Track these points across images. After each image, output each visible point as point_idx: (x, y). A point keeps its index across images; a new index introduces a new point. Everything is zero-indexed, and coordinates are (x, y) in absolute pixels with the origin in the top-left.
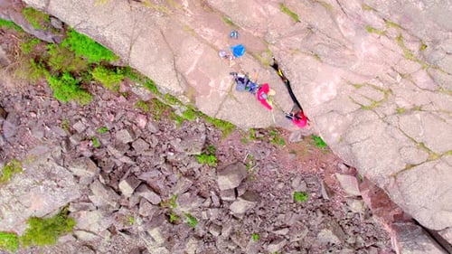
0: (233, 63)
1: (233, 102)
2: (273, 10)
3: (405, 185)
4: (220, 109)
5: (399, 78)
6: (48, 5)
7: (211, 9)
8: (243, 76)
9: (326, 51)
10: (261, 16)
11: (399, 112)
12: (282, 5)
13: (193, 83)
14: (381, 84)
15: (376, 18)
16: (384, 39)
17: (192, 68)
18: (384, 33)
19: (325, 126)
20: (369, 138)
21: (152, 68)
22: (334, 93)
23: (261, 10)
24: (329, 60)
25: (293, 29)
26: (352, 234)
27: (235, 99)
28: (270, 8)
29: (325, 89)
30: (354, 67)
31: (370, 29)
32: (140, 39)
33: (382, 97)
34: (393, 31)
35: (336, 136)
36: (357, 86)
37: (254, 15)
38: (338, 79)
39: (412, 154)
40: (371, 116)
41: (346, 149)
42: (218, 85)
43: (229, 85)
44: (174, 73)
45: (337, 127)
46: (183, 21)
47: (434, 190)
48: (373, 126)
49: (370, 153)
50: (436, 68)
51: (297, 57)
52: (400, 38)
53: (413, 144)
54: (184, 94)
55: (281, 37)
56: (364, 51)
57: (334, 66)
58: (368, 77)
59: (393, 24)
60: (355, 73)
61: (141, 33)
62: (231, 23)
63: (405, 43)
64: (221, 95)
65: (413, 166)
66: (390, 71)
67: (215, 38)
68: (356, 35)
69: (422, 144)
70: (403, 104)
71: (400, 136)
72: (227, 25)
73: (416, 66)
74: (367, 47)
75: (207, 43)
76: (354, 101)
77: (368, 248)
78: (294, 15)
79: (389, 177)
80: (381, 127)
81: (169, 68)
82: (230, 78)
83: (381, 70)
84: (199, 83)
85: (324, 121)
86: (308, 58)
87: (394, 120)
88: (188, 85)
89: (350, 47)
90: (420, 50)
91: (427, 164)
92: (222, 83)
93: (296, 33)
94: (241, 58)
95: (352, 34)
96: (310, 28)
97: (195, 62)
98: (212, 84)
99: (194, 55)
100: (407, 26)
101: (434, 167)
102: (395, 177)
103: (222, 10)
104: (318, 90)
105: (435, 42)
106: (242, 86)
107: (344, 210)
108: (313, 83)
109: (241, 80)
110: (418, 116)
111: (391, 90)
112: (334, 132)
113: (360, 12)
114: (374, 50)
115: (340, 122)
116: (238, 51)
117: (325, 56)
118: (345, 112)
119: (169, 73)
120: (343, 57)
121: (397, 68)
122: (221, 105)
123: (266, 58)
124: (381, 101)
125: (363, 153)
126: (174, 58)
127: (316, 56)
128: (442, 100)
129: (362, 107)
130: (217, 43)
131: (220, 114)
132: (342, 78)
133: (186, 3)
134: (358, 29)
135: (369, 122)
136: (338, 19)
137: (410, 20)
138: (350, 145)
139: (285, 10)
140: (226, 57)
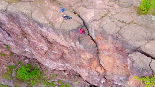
0: (62, 13)
1: (65, 23)
3: (121, 33)
4: (61, 26)
5: (110, 7)
6: (7, 8)
7: (53, 1)
8: (66, 15)
11: (113, 15)
13: (52, 21)
14: (106, 11)
17: (51, 17)
19: (93, 25)
20: (107, 24)
21: (39, 18)
22: (93, 15)
24: (89, 7)
27: (65, 22)
29: (90, 15)
30: (97, 7)
32: (34, 11)
33: (107, 13)
35: (97, 27)
36: (99, 12)
38: (93, 12)
39: (120, 24)
40: (105, 18)
41: (101, 29)
42: (59, 20)
43: (62, 19)
44: (45, 18)
46: (46, 5)
47: (131, 33)
48: (107, 20)
49: (108, 28)
50: (119, 2)
51: (80, 8)
53: (120, 22)
54: (49, 23)
55: (74, 4)
57: (91, 8)
58: (101, 9)
60: (98, 9)
61: (34, 9)
62: (60, 4)
64: (61, 22)
65: (122, 28)
66: (107, 6)
67: (56, 8)
69: (122, 21)
70: (113, 13)
71: (115, 20)
72: (58, 5)
73: (114, 3)
75: (54, 10)
76: (99, 16)
79: (116, 33)
80: (109, 20)
81: (43, 17)
82: (62, 17)
83: (104, 6)
84: (53, 20)
85: (92, 23)
86: (83, 8)
87: (112, 17)
88: (50, 21)
89: (94, 2)
91: (126, 26)
92: (60, 19)
94: (64, 12)
97: (51, 15)
98: (57, 20)
99: (50, 14)
101: (128, 27)
102: (118, 33)
104: (88, 15)
108: (87, 14)
109: (66, 16)
110: (119, 15)
111: (109, 11)
115: (97, 23)
116: (63, 10)
118: (98, 20)
119: (44, 19)
120: (93, 5)
121: (109, 5)
122: (61, 25)
123: (71, 10)
124: (107, 14)
125: (106, 28)
126: (45, 14)
127: (85, 7)
128: (124, 10)
129: (103, 17)
130: (57, 9)
131: (61, 28)
132: (94, 11)
133: (46, 2)
135: (105, 20)
138: (102, 27)
140: (60, 12)
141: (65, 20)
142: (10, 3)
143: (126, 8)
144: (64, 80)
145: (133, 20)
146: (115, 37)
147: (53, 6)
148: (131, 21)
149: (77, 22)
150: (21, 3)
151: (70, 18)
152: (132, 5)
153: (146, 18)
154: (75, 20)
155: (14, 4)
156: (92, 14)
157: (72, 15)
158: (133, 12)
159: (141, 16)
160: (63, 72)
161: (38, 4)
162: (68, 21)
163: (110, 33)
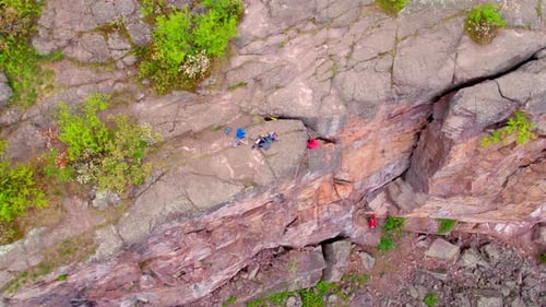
0: (246, 143)
1: (273, 158)
2: (229, 96)
3: (402, 79)
4: (272, 171)
5: (326, 46)
6: (123, 239)
7: (201, 133)
8: (259, 140)
9: (277, 79)
10: (227, 105)
11: (348, 57)
12: (229, 88)
13: (242, 177)
14: (323, 60)
15: (276, 37)
16: (293, 41)
17: (232, 172)
18: (289, 39)
19: (329, 111)
20: (355, 85)
21: (213, 196)
22: (310, 91)
24: (286, 81)
25: (249, 90)
27: (271, 155)
28: (226, 97)
29: (304, 95)
30: (300, 69)
31: (281, 45)
32: (188, 190)
33: (331, 62)
34: (292, 32)
35: (341, 107)
36: (315, 74)
37: (224, 109)
38: (302, 84)
39: (384, 64)
40: (339, 77)
41: (355, 105)
42: (254, 161)
43: (259, 154)
44: (227, 184)
45: (335, 103)
46: (195, 157)
47: (417, 64)
48: (348, 78)
49: (367, 90)
50: (332, 20)
51: (270, 99)
52: (298, 31)
53: (376, 60)
54: (245, 187)
55: (250, 101)
56: (293, 56)
57: (291, 80)
58: (312, 64)
59: (287, 30)
60: (304, 71)
61: (185, 187)
62: (219, 128)
63: (305, 30)
64: (263, 163)
65: (392, 68)
66: (317, 49)
67: (221, 144)
68: (280, 56)
69: (380, 54)
70: (345, 53)
71: (365, 64)
72: (218, 131)
73: (324, 31)
74: (292, 54)
75: (221, 151)
76: (324, 82)
77: (523, 284)
78: (241, 85)
79: (392, 87)
80: (351, 73)
81: (221, 185)
82: (255, 151)
83: (312, 54)
84: (245, 173)
85: (325, 108)
86: (276, 93)
87: (352, 62)
88: (241, 181)
89: (285, 63)
90: (314, 23)
91: (396, 59)
92: (255, 158)
93: (253, 91)
94: (247, 136)
95: (277, 58)
96: (257, 80)
97: (229, 167)
98: (251, 165)
99: (223, 164)
100: (294, 22)
101: (401, 56)
102: (394, 84)
103: (206, 126)
104: (301, 100)
105: (315, 11)
106: (266, 144)
108: (295, 100)
109: (261, 142)
110: (358, 47)
111: (331, 56)
112: (338, 107)
113: (266, 44)
114: (296, 51)
115: (333, 99)
116: (240, 134)
117: (280, 82)
118: (327, 92)
119: (225, 187)
120: (289, 71)
121: (318, 43)
122: (271, 168)
123: (256, 119)
124: (334, 65)
125: (363, 94)
126: (216, 177)
127: (277, 88)
128: (357, 28)
129: (331, 78)
130: (226, 145)
131: (276, 173)
132: (303, 81)
133: (187, 149)
134: (277, 53)
135: (344, 79)
136: (261, 60)
137: (290, 17)
138: (353, 100)
139: (234, 88)
140: (240, 144)
141: (266, 149)
142: (116, 223)
143: (357, 20)
144: (259, 291)
145: (394, 35)
146: (396, 96)
147: (210, 143)
148: (393, 40)
149: (294, 134)
150: (140, 199)
151: (273, 139)
152: (360, 6)
153: (411, 10)
154: (287, 133)
155: (127, 214)
156: (304, 90)
157: (269, 128)
158: (376, 19)
159: (399, 14)
160: (245, 276)
161: (180, 168)
162: (273, 149)
163: (381, 98)
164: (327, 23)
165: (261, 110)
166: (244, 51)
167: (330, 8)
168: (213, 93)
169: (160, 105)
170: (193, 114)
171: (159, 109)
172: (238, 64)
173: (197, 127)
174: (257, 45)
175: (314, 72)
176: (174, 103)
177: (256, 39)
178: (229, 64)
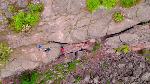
0: (42, 50)
1: (49, 55)
2: (37, 34)
3: (90, 34)
5: (69, 21)
6: (2, 77)
7: (28, 46)
8: (45, 49)
9: (53, 30)
10: (36, 37)
11: (75, 25)
12: (37, 32)
13: (39, 60)
14: (68, 25)
15: (54, 17)
16: (59, 18)
17: (36, 58)
18: (58, 17)
20: (76, 34)
21: (30, 66)
22: (63, 35)
23: (35, 36)
24: (56, 31)
25: (44, 33)
26: (126, 60)
28: (37, 35)
30: (60, 27)
31: (55, 19)
32: (22, 64)
35: (72, 40)
36: (65, 29)
37: (35, 39)
38: (61, 32)
39: (85, 29)
40: (72, 31)
41: (76, 40)
42: (43, 56)
43: (45, 54)
45: (70, 39)
46: (25, 53)
47: (96, 30)
48: (75, 32)
50: (72, 13)
51: (50, 36)
52: (61, 15)
53: (84, 27)
54: (40, 64)
55: (44, 37)
56: (59, 23)
58: (64, 26)
59: (58, 14)
60: (62, 28)
61: (21, 63)
62: (34, 44)
63: (63, 15)
64: (46, 56)
65: (88, 30)
66: (66, 21)
68: (55, 22)
69: (85, 25)
70: (75, 24)
71: (80, 29)
73: (69, 16)
74: (58, 22)
75: (33, 52)
76: (67, 32)
77: (133, 59)
78: (41, 31)
79: (87, 36)
80: (76, 30)
82: (44, 52)
83: (64, 23)
85: (67, 40)
87: (76, 27)
88: (39, 62)
89: (56, 25)
90: (66, 13)
91: (90, 27)
92: (44, 54)
93: (45, 33)
95: (53, 23)
96: (46, 30)
97: (36, 57)
98: (42, 57)
99: (34, 56)
100: (60, 12)
103: (30, 44)
104: (60, 37)
105: (66, 10)
106: (47, 51)
107: (117, 57)
108: (58, 37)
110: (79, 22)
111: (70, 24)
112: (71, 40)
113: (50, 19)
114: (60, 21)
116: (40, 47)
117: (54, 31)
118: (68, 35)
119: (33, 64)
120: (57, 28)
121: (67, 20)
122: (48, 58)
123: (45, 42)
124: (71, 27)
125: (79, 37)
126: (31, 60)
127: (53, 33)
128: (79, 16)
129: (70, 31)
130: (35, 50)
131: (50, 60)
133: (23, 50)
134: (53, 21)
135: (73, 32)
136: (49, 24)
137: (59, 11)
138: (75, 39)
139: (39, 32)
140: (39, 50)
143: (79, 13)
145: (90, 19)
146: (88, 39)
147: (31, 49)
148: (90, 21)
149: (57, 48)
150: (7, 66)
151: (50, 49)
152: (81, 8)
153: (97, 11)
154: (54, 48)
155: (3, 70)
156: (61, 34)
157: (49, 46)
158: (86, 13)
159: (93, 12)
161: (20, 57)
162: (50, 52)
163: (84, 39)
164: (70, 14)
165: (47, 40)
166: (43, 20)
167: (71, 9)
168: (33, 33)
169: (15, 36)
170: (26, 40)
171: (15, 38)
172: (41, 25)
173: (26, 44)
174: (48, 19)
175: (65, 28)
176: (20, 36)
177: (47, 17)
178: (38, 24)
